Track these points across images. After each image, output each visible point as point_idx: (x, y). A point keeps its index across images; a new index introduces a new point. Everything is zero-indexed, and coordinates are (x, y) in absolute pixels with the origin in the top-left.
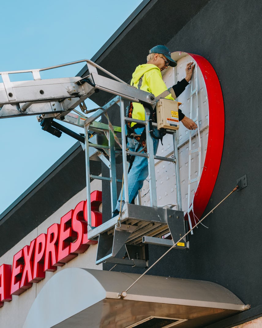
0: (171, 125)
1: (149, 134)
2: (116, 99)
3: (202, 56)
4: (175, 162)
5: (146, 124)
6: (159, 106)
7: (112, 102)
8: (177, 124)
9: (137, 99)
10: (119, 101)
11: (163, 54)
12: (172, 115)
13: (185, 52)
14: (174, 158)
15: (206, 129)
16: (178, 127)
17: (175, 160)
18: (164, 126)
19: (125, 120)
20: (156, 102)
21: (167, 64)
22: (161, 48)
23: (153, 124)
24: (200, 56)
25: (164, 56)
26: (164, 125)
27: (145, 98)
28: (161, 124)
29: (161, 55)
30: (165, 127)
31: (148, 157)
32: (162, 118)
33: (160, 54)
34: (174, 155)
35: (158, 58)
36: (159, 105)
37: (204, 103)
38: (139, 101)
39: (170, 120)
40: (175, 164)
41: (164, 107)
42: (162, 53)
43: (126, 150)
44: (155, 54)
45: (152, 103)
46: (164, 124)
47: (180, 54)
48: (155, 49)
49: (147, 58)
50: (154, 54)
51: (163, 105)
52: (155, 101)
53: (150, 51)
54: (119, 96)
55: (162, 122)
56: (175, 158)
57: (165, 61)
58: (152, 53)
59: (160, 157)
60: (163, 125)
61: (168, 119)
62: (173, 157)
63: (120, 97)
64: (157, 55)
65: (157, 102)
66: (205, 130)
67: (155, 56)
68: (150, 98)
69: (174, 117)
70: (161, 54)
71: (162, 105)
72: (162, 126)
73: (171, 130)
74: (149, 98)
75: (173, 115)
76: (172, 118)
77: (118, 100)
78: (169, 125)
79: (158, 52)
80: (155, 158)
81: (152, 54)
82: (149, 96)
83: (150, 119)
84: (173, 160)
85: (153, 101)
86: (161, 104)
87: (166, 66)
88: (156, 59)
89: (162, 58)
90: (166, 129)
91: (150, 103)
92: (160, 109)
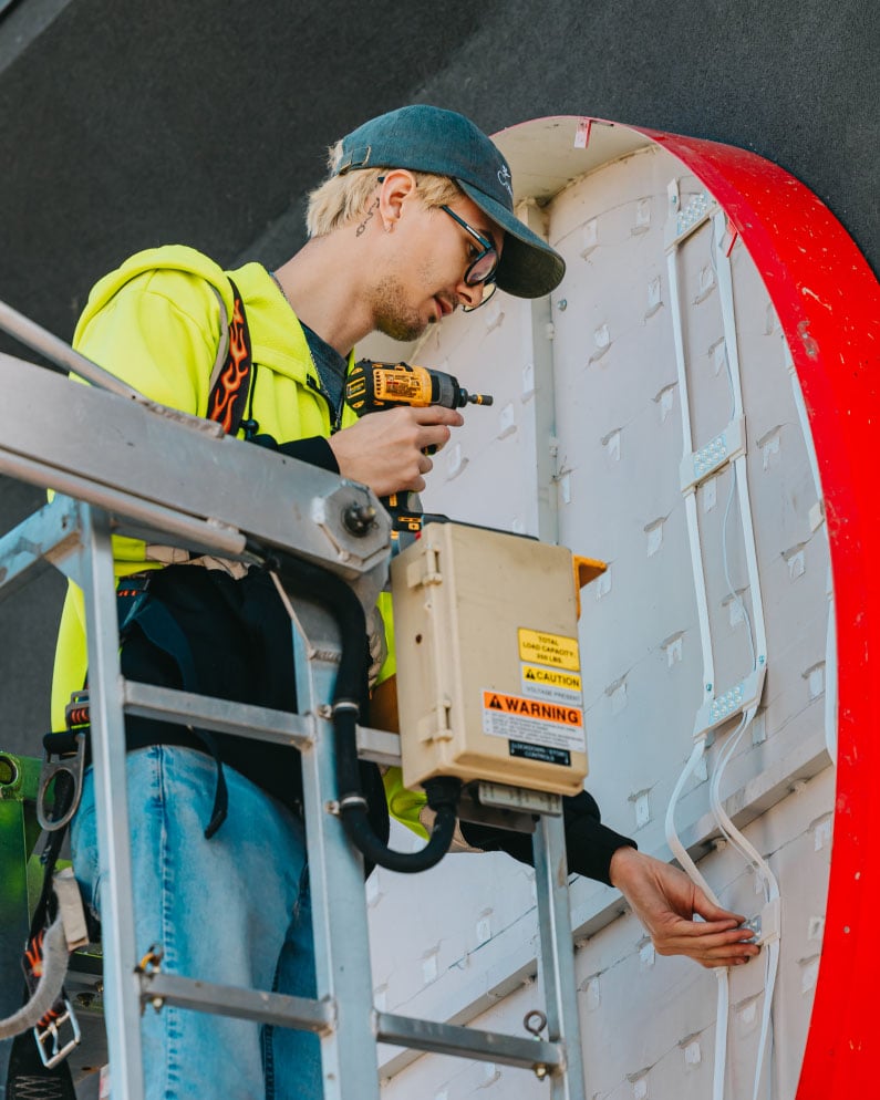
0: (518, 749)
1: (335, 828)
2: (42, 528)
3: (766, 156)
4: (551, 1069)
5: (302, 740)
6: (419, 586)
7: (17, 550)
8: (573, 746)
9: (226, 525)
10: (70, 542)
11: (453, 179)
12: (525, 668)
13: (621, 120)
14: (545, 1035)
15: (808, 779)
16: (577, 765)
17: (556, 1053)
18: (464, 759)
19: (126, 706)
20: (388, 552)
21: (477, 269)
22: (431, 123)
23: (368, 740)
24: (748, 155)
25: (462, 193)
26: (463, 748)
27: (301, 511)
28: (430, 741)
29: (435, 187)
30: (469, 772)
31: (323, 1027)
32: (442, 686)
33: (425, 173)
34: (542, 1008)
35: (413, 209)
36: (412, 582)
37: (785, 555)
38: (248, 547)
39: (512, 705)
40: (557, 1086)
41: (459, 599)
42: (441, 166)
43: (139, 970)
44: (387, 174)
45: (355, 565)
46: (461, 745)
47: (581, 135)
48: (382, 134)
49: (311, 208)
50: (376, 173)
51: (449, 573)
52: (384, 541)
53: (338, 155)
54: (78, 498)
55: (442, 723)
56: (555, 1039)
57: (467, 241)
58: (358, 167)
59: (423, 1023)
60: (455, 755)
61: (495, 704)
62: (535, 1023)
63: (85, 508)
64: (401, 180)
65: (395, 553)
66: (801, 787)
67: (384, 192)
68: (338, 522)
69: (547, 684)
70: (439, 175)
71: (438, 583)
72: (444, 760)
73: (519, 790)
74: (330, 516)
75: (535, 669)
76: (527, 692)
77: (64, 533)
78: (503, 752)
79: (407, 160)
80: (382, 1038)
81: (354, 176)
82: (332, 501)
83: (336, 697)
84: (536, 1048)
85: (365, 547)
86: (432, 575)
87: (471, 285)
88: (390, 212)
89: (445, 208)
90: (475, 786)
91: (340, 558)
92: (426, 616)
